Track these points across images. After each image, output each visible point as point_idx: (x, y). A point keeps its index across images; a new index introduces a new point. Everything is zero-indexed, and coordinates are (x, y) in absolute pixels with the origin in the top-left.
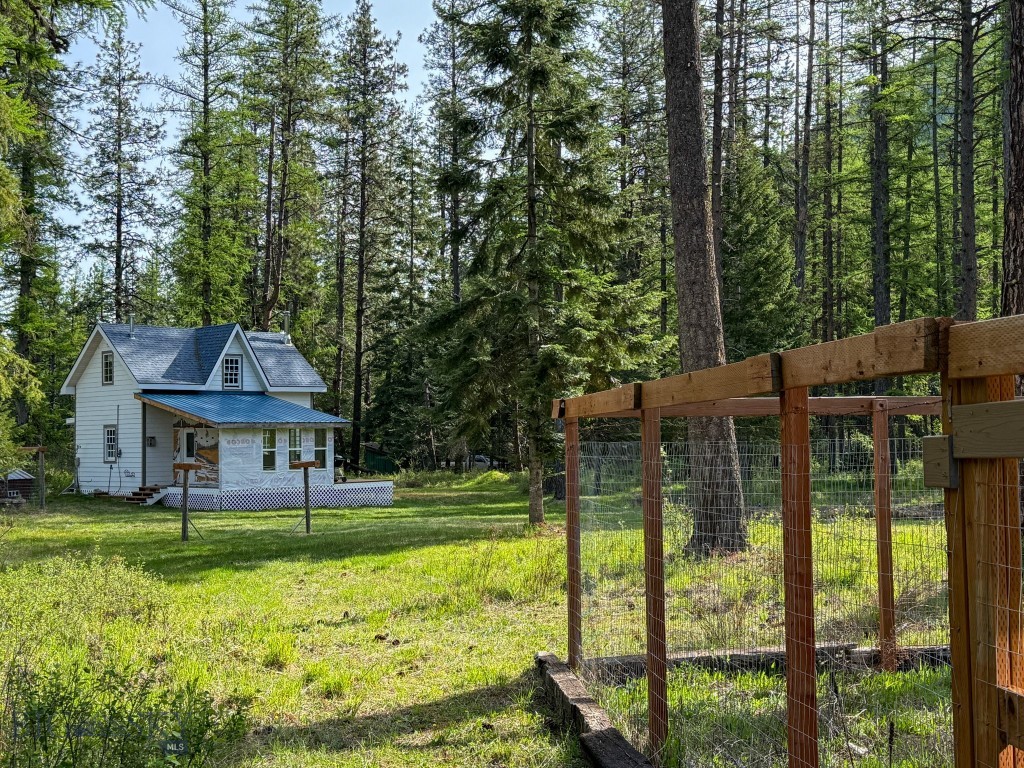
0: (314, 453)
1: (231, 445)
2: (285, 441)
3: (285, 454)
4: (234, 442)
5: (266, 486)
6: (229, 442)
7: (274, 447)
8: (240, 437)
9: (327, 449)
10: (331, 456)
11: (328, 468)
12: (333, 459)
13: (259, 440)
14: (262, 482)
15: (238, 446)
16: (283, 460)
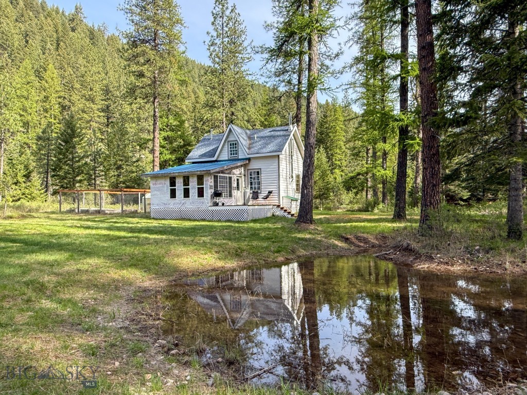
0: (197, 189)
1: (155, 186)
2: (181, 183)
3: (181, 190)
4: (155, 184)
5: (171, 207)
6: (153, 184)
7: (175, 186)
8: (159, 182)
9: (204, 186)
10: (207, 190)
11: (205, 197)
12: (208, 192)
13: (168, 182)
14: (169, 204)
15: (157, 186)
16: (180, 193)
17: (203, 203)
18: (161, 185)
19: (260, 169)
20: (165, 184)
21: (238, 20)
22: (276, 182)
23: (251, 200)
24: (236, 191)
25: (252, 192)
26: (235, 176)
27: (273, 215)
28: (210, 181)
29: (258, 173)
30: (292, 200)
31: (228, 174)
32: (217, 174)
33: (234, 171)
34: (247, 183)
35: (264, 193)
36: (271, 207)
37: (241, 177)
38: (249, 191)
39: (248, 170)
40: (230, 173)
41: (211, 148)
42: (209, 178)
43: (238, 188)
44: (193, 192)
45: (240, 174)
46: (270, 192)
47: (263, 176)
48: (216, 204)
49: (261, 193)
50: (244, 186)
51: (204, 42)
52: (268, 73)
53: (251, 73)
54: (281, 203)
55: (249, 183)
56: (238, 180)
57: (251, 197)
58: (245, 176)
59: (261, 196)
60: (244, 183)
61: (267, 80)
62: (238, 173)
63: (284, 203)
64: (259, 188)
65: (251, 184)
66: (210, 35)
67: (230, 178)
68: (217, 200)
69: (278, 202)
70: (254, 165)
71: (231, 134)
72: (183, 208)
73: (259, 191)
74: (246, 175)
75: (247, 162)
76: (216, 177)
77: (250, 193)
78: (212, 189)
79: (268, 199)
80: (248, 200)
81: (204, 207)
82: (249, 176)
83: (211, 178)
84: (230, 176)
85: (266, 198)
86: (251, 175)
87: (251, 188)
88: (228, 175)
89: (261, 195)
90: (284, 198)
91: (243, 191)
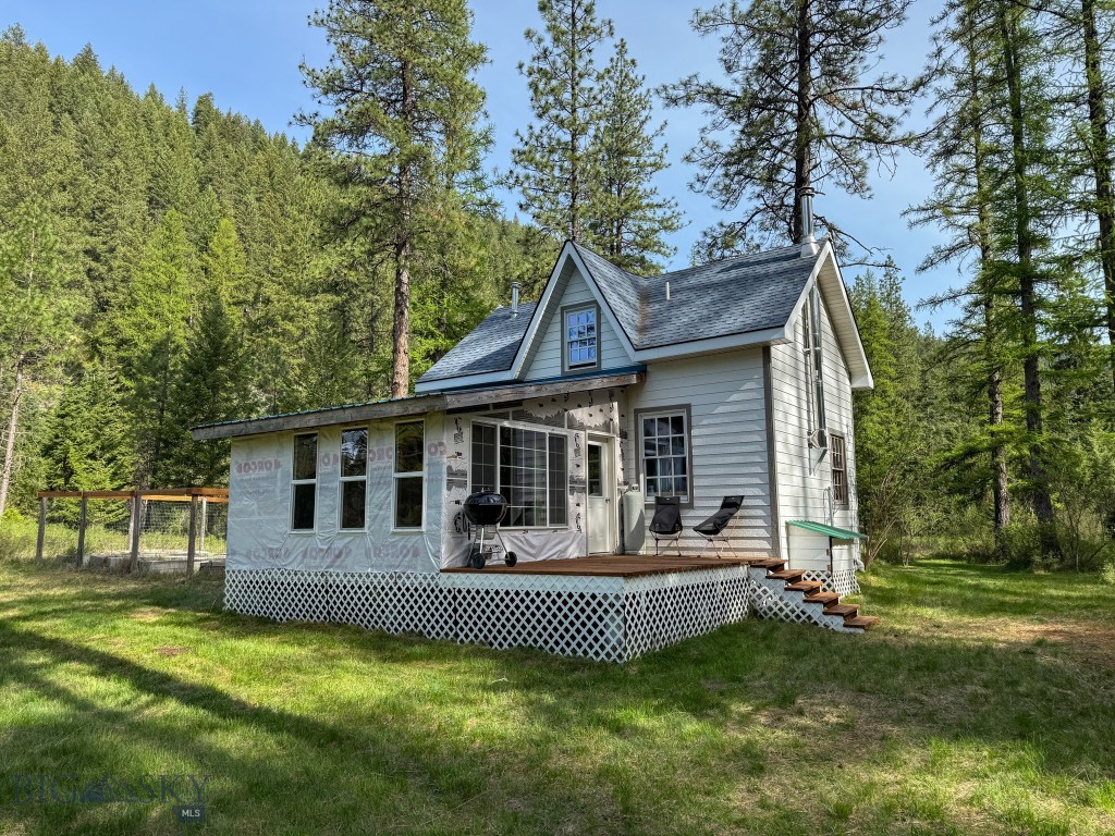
1: (244, 474)
2: (336, 459)
4: (246, 468)
5: (295, 567)
6: (240, 470)
7: (313, 475)
8: (259, 457)
9: (424, 474)
10: (436, 492)
11: (424, 527)
12: (443, 502)
13: (287, 459)
14: (288, 554)
15: (253, 475)
16: (328, 506)
17: (416, 554)
18: (264, 473)
19: (688, 407)
20: (278, 465)
21: (632, 76)
22: (757, 459)
23: (648, 533)
24: (585, 498)
25: (652, 500)
26: (582, 434)
27: (754, 613)
28: (451, 448)
29: (677, 423)
30: (832, 541)
31: (548, 422)
32: (491, 422)
33: (580, 414)
34: (633, 465)
35: (705, 507)
36: (742, 571)
37: (607, 440)
38: (639, 499)
39: (637, 411)
40: (556, 421)
41: (508, 340)
42: (447, 438)
43: (595, 486)
44: (381, 502)
45: (607, 426)
46: (731, 504)
47: (700, 437)
48: (475, 562)
49: (690, 506)
50: (619, 475)
51: (521, 66)
52: (707, 151)
53: (661, 202)
54: (784, 556)
55: (643, 467)
56: (594, 452)
57: (648, 523)
58: (624, 435)
59: (691, 519)
60: (619, 464)
61: (706, 172)
62: (599, 420)
63: (799, 555)
64: (682, 486)
65: (651, 467)
66: (534, 39)
67: (559, 443)
68: (483, 538)
69: (767, 546)
70: (663, 394)
71: (574, 280)
72: (338, 576)
73: (684, 500)
74: (632, 436)
75: (634, 379)
76: (482, 435)
77: (647, 507)
78: (463, 485)
79: (725, 532)
80: (639, 537)
81: (417, 576)
82: (642, 438)
83: (458, 437)
84: (558, 431)
85: (715, 532)
86: (647, 433)
87: (651, 484)
88: (547, 430)
89: (692, 513)
90: (795, 530)
91: (618, 498)
